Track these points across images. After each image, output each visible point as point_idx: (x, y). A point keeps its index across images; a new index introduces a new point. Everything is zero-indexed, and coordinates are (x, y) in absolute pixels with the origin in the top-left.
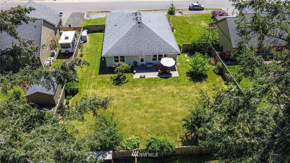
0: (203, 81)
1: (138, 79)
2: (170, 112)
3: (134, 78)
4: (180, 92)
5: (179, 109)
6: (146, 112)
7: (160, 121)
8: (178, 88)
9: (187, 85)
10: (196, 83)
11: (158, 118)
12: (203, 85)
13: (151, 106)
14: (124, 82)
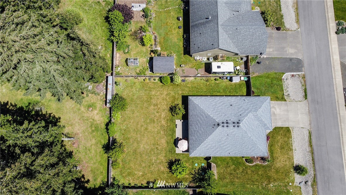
0: (169, 170)
1: (175, 122)
2: (141, 139)
3: (176, 120)
4: (158, 150)
5: (142, 146)
6: (142, 126)
7: (134, 133)
8: (163, 150)
9: (165, 156)
10: (167, 164)
11: (137, 132)
12: (165, 168)
13: (146, 129)
14: (173, 113)
